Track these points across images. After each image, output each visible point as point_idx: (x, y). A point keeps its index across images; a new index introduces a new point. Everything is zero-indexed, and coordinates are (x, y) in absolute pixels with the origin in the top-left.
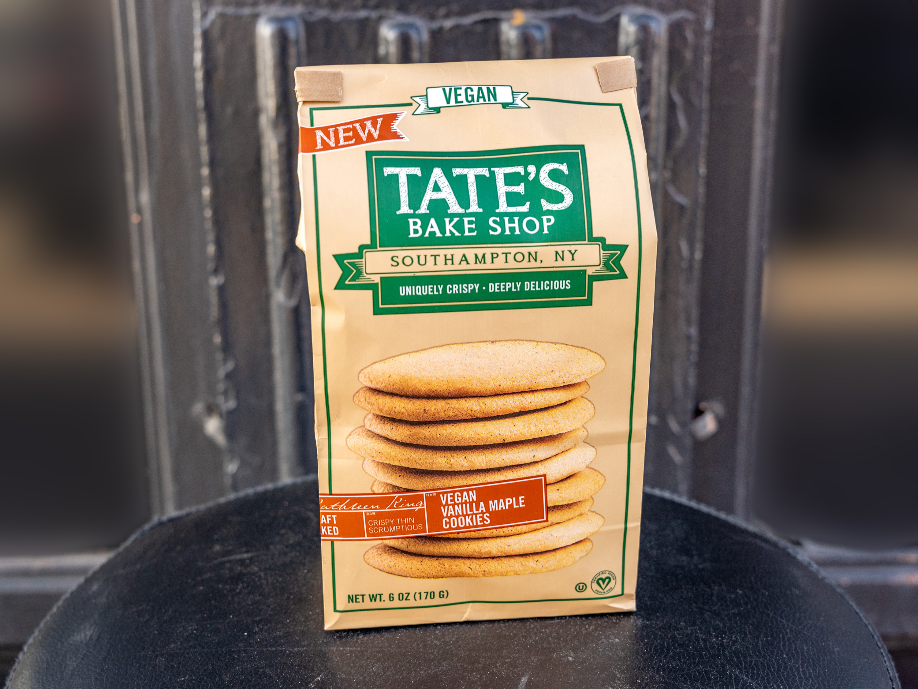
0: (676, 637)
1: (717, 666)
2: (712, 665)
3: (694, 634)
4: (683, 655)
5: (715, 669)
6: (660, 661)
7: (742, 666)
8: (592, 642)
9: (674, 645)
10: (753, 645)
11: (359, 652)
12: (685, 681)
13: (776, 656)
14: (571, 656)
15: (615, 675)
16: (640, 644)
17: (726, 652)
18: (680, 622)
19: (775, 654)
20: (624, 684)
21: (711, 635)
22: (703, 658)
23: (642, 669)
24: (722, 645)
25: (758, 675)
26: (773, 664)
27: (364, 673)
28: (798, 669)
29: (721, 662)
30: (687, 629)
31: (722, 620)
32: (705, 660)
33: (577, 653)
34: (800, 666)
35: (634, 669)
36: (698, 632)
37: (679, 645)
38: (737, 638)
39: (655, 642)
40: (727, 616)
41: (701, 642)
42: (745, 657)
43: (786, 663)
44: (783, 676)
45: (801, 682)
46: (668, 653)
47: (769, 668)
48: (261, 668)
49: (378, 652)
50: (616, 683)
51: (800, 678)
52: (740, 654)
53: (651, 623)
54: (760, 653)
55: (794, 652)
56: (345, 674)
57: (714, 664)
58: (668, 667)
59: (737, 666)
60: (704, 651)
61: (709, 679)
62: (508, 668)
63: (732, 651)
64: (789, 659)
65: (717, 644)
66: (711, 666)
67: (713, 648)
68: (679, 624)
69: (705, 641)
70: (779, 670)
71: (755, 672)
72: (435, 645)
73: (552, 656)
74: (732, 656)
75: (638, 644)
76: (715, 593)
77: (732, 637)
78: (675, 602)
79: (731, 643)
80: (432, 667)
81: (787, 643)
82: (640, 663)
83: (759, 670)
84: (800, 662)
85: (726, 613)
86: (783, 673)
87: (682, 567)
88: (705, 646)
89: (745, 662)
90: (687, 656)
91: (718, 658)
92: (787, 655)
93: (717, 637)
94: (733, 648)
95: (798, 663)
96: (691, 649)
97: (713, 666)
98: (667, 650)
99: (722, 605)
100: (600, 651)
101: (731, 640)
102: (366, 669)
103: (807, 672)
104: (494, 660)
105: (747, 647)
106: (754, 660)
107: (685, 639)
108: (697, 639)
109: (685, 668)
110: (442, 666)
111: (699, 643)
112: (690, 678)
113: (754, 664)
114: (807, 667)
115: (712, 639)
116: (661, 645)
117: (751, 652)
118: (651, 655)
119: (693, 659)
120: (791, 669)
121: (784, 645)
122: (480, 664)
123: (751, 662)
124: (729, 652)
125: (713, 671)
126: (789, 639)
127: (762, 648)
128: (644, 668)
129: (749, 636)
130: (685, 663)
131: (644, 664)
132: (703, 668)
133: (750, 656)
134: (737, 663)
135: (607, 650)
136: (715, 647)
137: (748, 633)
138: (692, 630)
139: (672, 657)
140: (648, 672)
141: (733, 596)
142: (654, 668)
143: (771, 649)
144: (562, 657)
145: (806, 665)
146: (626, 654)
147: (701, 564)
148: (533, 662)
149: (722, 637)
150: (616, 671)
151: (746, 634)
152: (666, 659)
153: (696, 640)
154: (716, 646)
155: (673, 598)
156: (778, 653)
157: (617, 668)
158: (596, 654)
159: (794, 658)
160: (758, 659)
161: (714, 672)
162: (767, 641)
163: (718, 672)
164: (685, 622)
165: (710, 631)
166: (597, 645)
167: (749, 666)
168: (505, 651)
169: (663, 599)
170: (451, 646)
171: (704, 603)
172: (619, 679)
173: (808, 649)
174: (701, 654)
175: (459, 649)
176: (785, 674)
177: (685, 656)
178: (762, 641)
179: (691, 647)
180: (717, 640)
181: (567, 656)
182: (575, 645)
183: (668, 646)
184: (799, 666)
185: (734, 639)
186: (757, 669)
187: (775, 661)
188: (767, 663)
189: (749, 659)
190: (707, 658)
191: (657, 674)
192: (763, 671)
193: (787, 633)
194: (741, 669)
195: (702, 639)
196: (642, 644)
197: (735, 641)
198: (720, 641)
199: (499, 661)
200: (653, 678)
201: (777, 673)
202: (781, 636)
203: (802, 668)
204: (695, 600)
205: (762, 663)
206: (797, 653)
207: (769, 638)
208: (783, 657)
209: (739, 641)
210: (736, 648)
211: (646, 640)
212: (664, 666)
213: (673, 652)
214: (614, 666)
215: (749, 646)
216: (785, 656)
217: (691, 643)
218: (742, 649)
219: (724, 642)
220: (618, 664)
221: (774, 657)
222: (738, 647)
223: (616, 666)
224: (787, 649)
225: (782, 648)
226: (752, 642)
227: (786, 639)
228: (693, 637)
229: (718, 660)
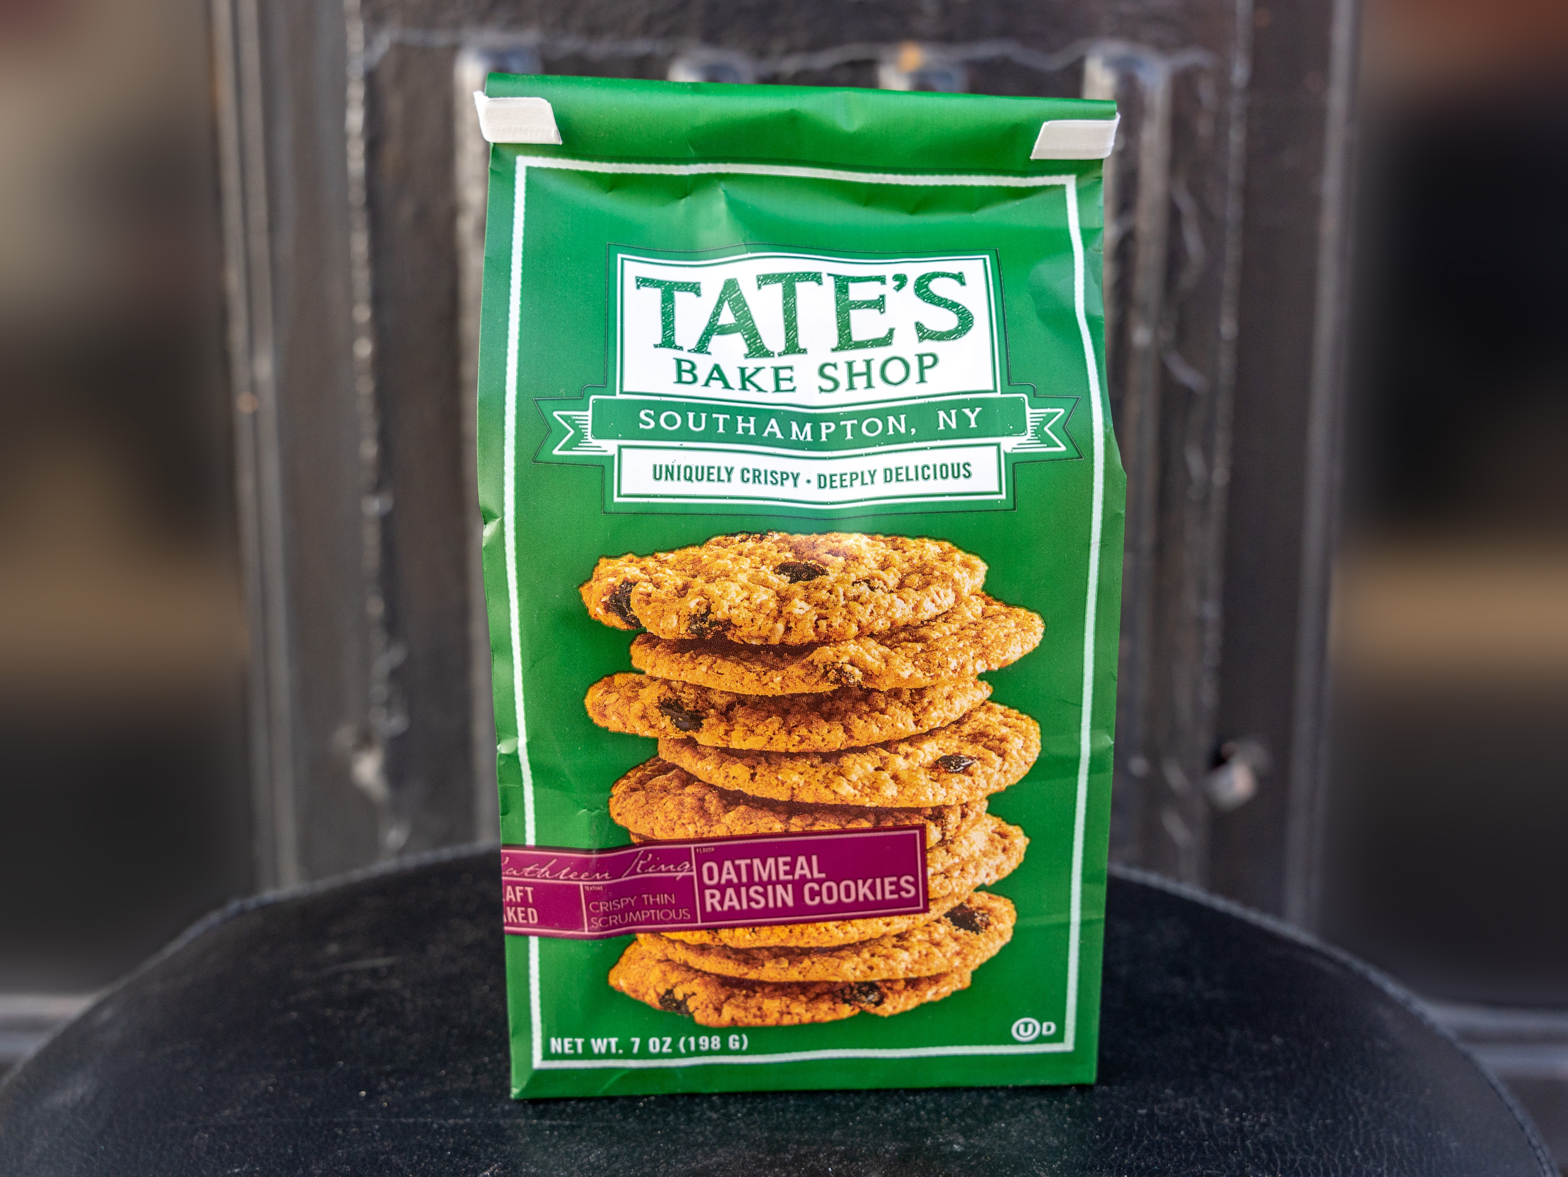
0: (1155, 1115)
1: (1229, 1167)
2: (1219, 1165)
3: (1190, 1110)
4: (1168, 1146)
5: (1225, 1172)
6: (1124, 1156)
8: (1000, 1119)
9: (1151, 1128)
10: (1298, 1131)
11: (567, 1128)
13: (1341, 1153)
14: (958, 1144)
16: (1088, 1125)
17: (1248, 1143)
18: (1165, 1088)
19: (1339, 1148)
21: (1221, 1112)
22: (1204, 1153)
23: (1089, 1168)
24: (1241, 1129)
26: (1334, 1165)
27: (572, 1165)
29: (1237, 1161)
30: (1176, 1100)
31: (1242, 1087)
32: (1208, 1156)
33: (970, 1137)
34: (1386, 1172)
35: (1075, 1169)
36: (1198, 1106)
38: (1269, 1120)
39: (1117, 1123)
40: (1251, 1080)
41: (1203, 1125)
42: (1283, 1153)
43: (1358, 1166)
46: (1140, 1141)
47: (1327, 1174)
48: (383, 1154)
49: (602, 1128)
52: (1273, 1147)
53: (1109, 1089)
54: (1311, 1147)
55: (1374, 1146)
56: (536, 1166)
57: (1225, 1162)
58: (1138, 1167)
59: (1267, 1168)
60: (1207, 1141)
62: (841, 1162)
63: (1259, 1141)
64: (1365, 1159)
65: (1232, 1129)
66: (1218, 1167)
67: (1225, 1134)
68: (1163, 1093)
69: (1209, 1123)
72: (710, 1119)
73: (924, 1143)
74: (1258, 1150)
75: (1085, 1125)
76: (1232, 1039)
77: (1259, 1117)
78: (1157, 1054)
79: (1257, 1127)
80: (699, 1157)
81: (1362, 1131)
82: (1086, 1159)
83: (1309, 1175)
84: (1385, 1164)
85: (1251, 1075)
87: (1174, 997)
88: (1208, 1131)
89: (1281, 1161)
90: (1175, 1147)
91: (1232, 1152)
92: (1361, 1150)
93: (1231, 1116)
94: (1261, 1137)
95: (1381, 1166)
96: (1182, 1135)
97: (1223, 1166)
98: (1137, 1136)
99: (1244, 1061)
100: (1013, 1136)
101: (1258, 1121)
102: (576, 1159)
104: (815, 1147)
105: (1287, 1136)
106: (1299, 1158)
107: (1173, 1118)
108: (1195, 1119)
109: (1169, 1169)
110: (717, 1155)
111: (1197, 1126)
113: (1299, 1165)
114: (1398, 1174)
115: (1223, 1119)
116: (1126, 1127)
117: (1294, 1144)
118: (1107, 1145)
119: (1185, 1152)
120: (1369, 1175)
121: (1356, 1134)
122: (788, 1153)
123: (1294, 1161)
124: (1253, 1143)
126: (1366, 1124)
127: (1316, 1137)
128: (1094, 1167)
129: (1291, 1117)
130: (1171, 1160)
131: (1093, 1160)
132: (1204, 1169)
133: (1292, 1150)
134: (1267, 1163)
135: (1026, 1135)
136: (1227, 1134)
137: (1289, 1110)
138: (1186, 1104)
139: (1146, 1149)
141: (1264, 1047)
142: (1111, 1167)
143: (1332, 1140)
144: (941, 1144)
145: (1395, 1170)
146: (1061, 1143)
147: (1209, 991)
148: (887, 1151)
149: (1240, 1116)
150: (1040, 1171)
151: (1285, 1113)
152: (1135, 1151)
153: (1192, 1120)
154: (1230, 1132)
155: (1154, 1048)
156: (1344, 1147)
157: (1043, 1166)
158: (1005, 1140)
159: (1374, 1156)
160: (1306, 1156)
162: (1325, 1126)
164: (1173, 1089)
166: (1008, 1125)
167: (1291, 1167)
168: (836, 1133)
170: (738, 1122)
171: (1209, 1057)
173: (1401, 1142)
174: (1201, 1145)
175: (752, 1126)
177: (1169, 1147)
178: (1316, 1126)
179: (1182, 1133)
180: (1232, 1121)
181: (951, 1143)
182: (966, 1124)
183: (1139, 1129)
184: (1383, 1171)
185: (1263, 1120)
186: (1304, 1175)
187: (1339, 1162)
188: (1324, 1165)
189: (1289, 1156)
190: (1211, 1153)
193: (1362, 1114)
194: (1274, 1174)
195: (1205, 1120)
196: (1092, 1125)
197: (1265, 1126)
198: (1238, 1122)
199: (824, 1148)
202: (1351, 1118)
203: (1388, 1174)
204: (1195, 1051)
205: (1313, 1164)
206: (1379, 1146)
207: (1328, 1121)
208: (1353, 1154)
209: (1273, 1123)
210: (1266, 1137)
211: (1100, 1119)
212: (1132, 1164)
213: (1150, 1140)
214: (1038, 1162)
215: (1290, 1133)
216: (1357, 1153)
217: (1183, 1126)
218: (1277, 1138)
219: (1244, 1126)
220: (1045, 1160)
221: (1337, 1154)
222: (1271, 1134)
223: (1041, 1162)
224: (1361, 1142)
225: (1351, 1138)
226: (1296, 1126)
227: (1360, 1123)
228: (1187, 1115)
229: (1233, 1157)
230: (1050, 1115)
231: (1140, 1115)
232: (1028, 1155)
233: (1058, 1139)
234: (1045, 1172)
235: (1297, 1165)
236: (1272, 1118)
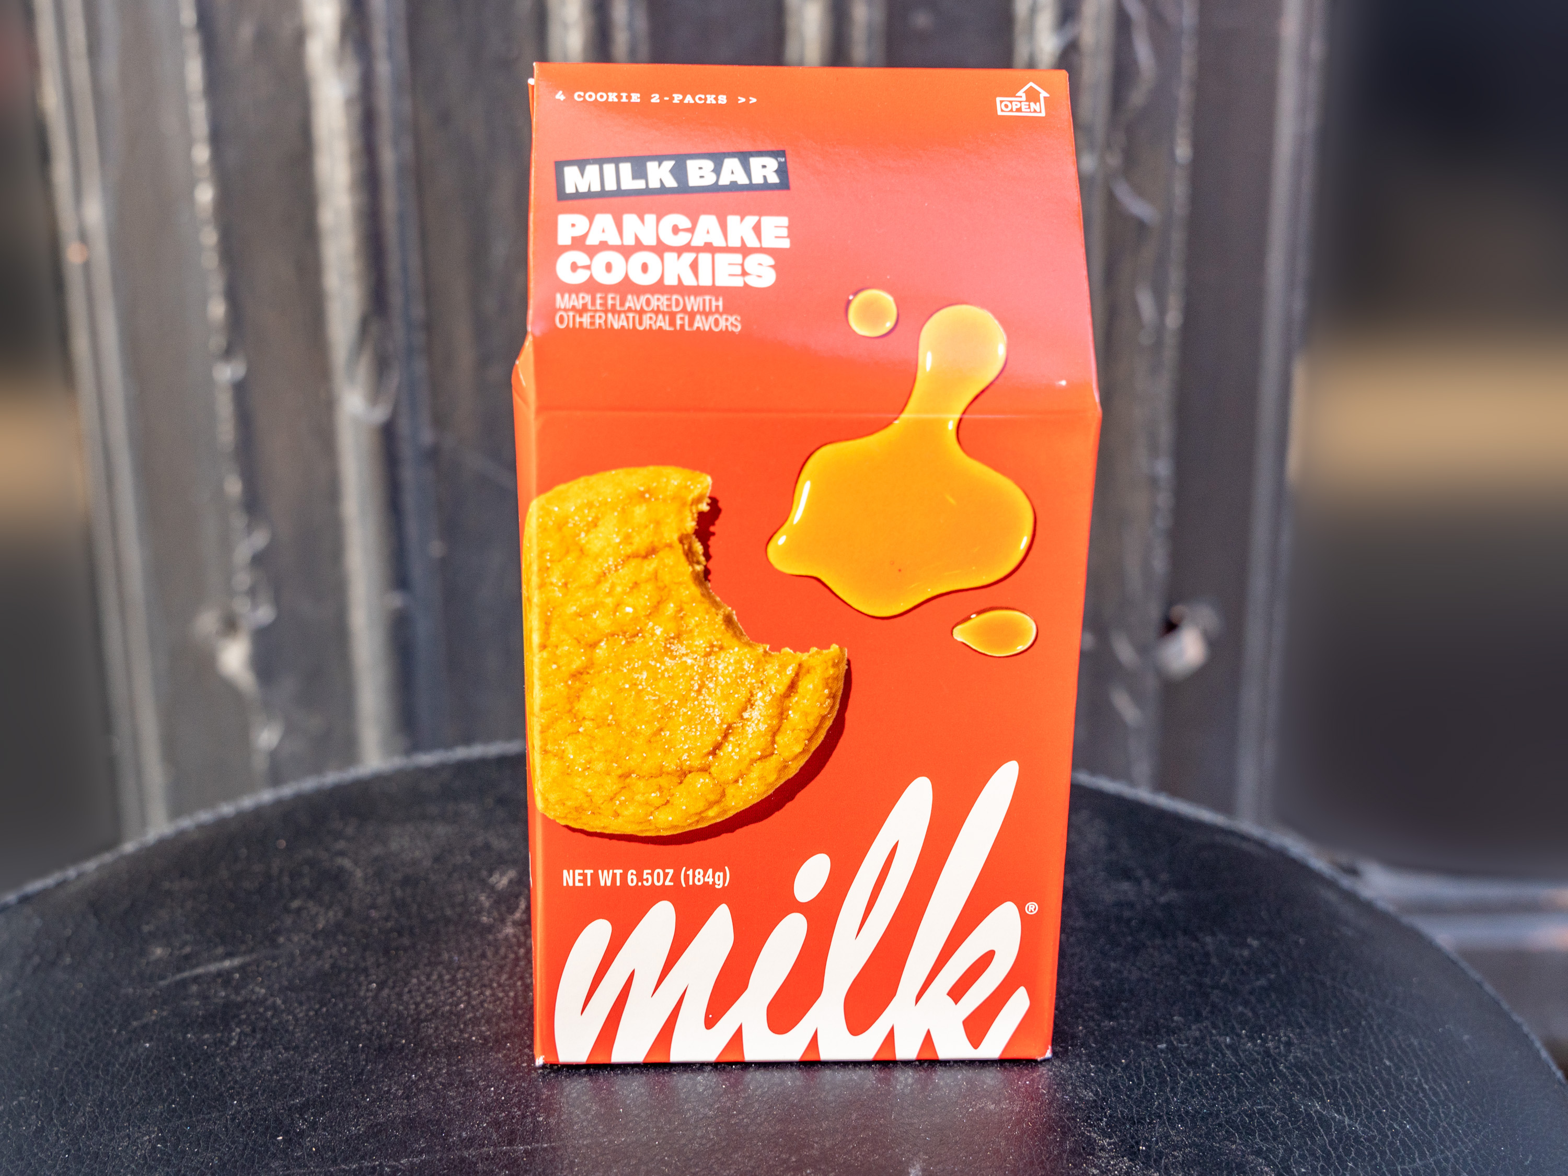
0: (1176, 1048)
1: (1276, 1099)
2: (1265, 1097)
3: (1208, 1038)
4: (1206, 1084)
5: (1275, 1106)
6: (1167, 1101)
7: (1321, 1093)
9: (1179, 1065)
10: (1323, 1047)
12: (1229, 1137)
13: (1373, 1065)
15: (1090, 1142)
16: (1115, 1071)
17: (1281, 1067)
18: (1172, 1016)
19: (1369, 1060)
20: (1117, 1157)
21: (1239, 1036)
22: (1245, 1086)
23: (1139, 1122)
24: (1267, 1053)
25: (1358, 1107)
26: (1374, 1081)
28: (1419, 1085)
29: (1281, 1090)
30: (1190, 1028)
31: (1246, 1003)
32: (1250, 1088)
34: (1423, 1081)
35: (1124, 1124)
36: (1214, 1031)
37: (1189, 1063)
38: (1289, 1037)
39: (1142, 1063)
40: (1251, 993)
41: (1228, 1053)
42: (1319, 1074)
43: (1395, 1078)
44: (1402, 1103)
45: (1437, 1113)
46: (1175, 1082)
47: (1371, 1093)
49: (589, 1147)
50: (1100, 1158)
51: (1432, 1104)
52: (1308, 1069)
53: (1119, 1024)
54: (1343, 1062)
55: (1399, 1052)
57: (1269, 1094)
58: (1187, 1112)
59: (1312, 1094)
60: (1241, 1072)
61: (1274, 1128)
63: (1291, 1063)
64: (1398, 1069)
66: (1266, 1101)
67: (1255, 1061)
68: (1173, 1021)
69: (1235, 1052)
70: (1389, 1095)
71: (1350, 1101)
74: (1295, 1074)
75: (1111, 1071)
76: (1210, 948)
77: (1279, 1037)
78: (1146, 976)
79: (1282, 1048)
81: (1381, 1037)
82: (1131, 1110)
83: (1355, 1096)
84: (1419, 1072)
85: (1248, 987)
86: (1398, 1097)
87: (1131, 905)
88: (1237, 1060)
90: (1214, 1084)
91: (1272, 1081)
92: (1391, 1059)
93: (1251, 1038)
94: (1291, 1058)
95: (1416, 1074)
96: (1214, 1069)
97: (1270, 1099)
98: (1170, 1075)
99: (1234, 973)
100: (1045, 1094)
101: (1279, 1040)
103: (1438, 1090)
105: (1314, 1054)
106: (1337, 1078)
107: (1195, 1049)
108: (1217, 1047)
109: (1219, 1110)
111: (1224, 1055)
112: (1237, 1130)
113: (1342, 1086)
114: (1435, 1081)
115: (1244, 1045)
116: (1155, 1067)
117: (1326, 1062)
118: (1144, 1091)
119: (1226, 1088)
120: (1409, 1088)
121: (1377, 1041)
123: (1334, 1082)
124: (1286, 1067)
125: (1274, 1110)
126: (1380, 1027)
127: (1342, 1051)
128: (1142, 1119)
129: (1308, 1030)
130: (1216, 1099)
132: (1253, 1105)
133: (1328, 1070)
134: (1310, 1088)
135: (1055, 1091)
136: (1257, 1060)
137: (1303, 1024)
138: (1201, 1031)
139: (1185, 1090)
140: (1154, 1127)
141: (1246, 953)
142: (1160, 1117)
143: (1358, 1052)
145: (1430, 1077)
146: (1097, 1095)
147: (1161, 894)
149: (1261, 1038)
150: (1089, 1132)
151: (1301, 1027)
152: (1175, 1095)
153: (1217, 1049)
155: (1140, 969)
156: (1373, 1058)
157: (1091, 1125)
158: (1037, 1101)
159: (1405, 1064)
160: (1343, 1075)
161: (1276, 1112)
162: (1344, 1036)
163: (1282, 1110)
164: (1181, 1015)
165: (1233, 1028)
169: (1120, 972)
171: (1199, 973)
172: (1103, 1149)
173: (1420, 1044)
174: (1237, 1077)
176: (1403, 1098)
177: (1208, 1084)
178: (1336, 1037)
179: (1213, 1066)
180: (1255, 1045)
183: (1169, 1068)
184: (1420, 1080)
185: (1283, 1039)
186: (1351, 1097)
187: (1376, 1076)
188: (1364, 1082)
189: (1327, 1078)
190: (1252, 1086)
191: (1172, 1129)
192: (1363, 1099)
193: (1371, 1016)
194: (1321, 1099)
195: (1228, 1047)
196: (1119, 1069)
197: (1289, 1044)
198: (1261, 1045)
200: (1167, 1138)
201: (1388, 1098)
202: (1363, 1023)
203: (1426, 1083)
204: (1181, 968)
205: (1354, 1082)
206: (1404, 1052)
207: (1345, 1030)
208: (1385, 1064)
209: (1296, 1041)
210: (1296, 1057)
211: (1123, 1061)
212: (1179, 1110)
213: (1185, 1079)
214: (1083, 1121)
215: (1316, 1050)
216: (1388, 1063)
217: (1210, 1057)
218: (1306, 1058)
219: (1269, 1047)
220: (1089, 1118)
221: (1370, 1066)
222: (1299, 1055)
223: (1087, 1122)
224: (1386, 1050)
225: (1375, 1046)
226: (1318, 1041)
227: (1375, 1027)
228: (1208, 1042)
229: (1274, 1086)
230: (1070, 1064)
231: (1162, 1051)
232: (1068, 1115)
233: (1092, 1091)
234: (1095, 1132)
235: (1339, 1086)
236: (1291, 1035)
